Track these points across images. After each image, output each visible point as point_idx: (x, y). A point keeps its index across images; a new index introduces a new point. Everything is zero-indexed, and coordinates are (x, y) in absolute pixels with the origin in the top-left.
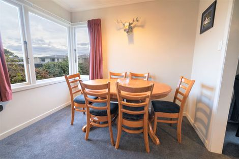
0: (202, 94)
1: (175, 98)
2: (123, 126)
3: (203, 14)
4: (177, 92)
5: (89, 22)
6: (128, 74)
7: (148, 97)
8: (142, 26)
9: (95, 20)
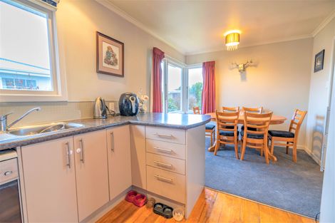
0: (317, 125)
1: (291, 128)
2: (247, 143)
3: (316, 56)
4: (292, 122)
5: (204, 63)
6: (241, 108)
7: (268, 121)
8: (255, 66)
9: (209, 62)
